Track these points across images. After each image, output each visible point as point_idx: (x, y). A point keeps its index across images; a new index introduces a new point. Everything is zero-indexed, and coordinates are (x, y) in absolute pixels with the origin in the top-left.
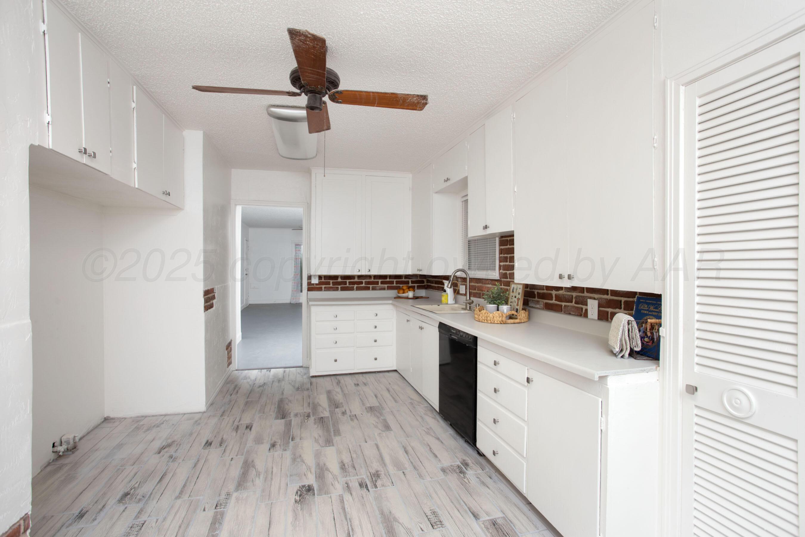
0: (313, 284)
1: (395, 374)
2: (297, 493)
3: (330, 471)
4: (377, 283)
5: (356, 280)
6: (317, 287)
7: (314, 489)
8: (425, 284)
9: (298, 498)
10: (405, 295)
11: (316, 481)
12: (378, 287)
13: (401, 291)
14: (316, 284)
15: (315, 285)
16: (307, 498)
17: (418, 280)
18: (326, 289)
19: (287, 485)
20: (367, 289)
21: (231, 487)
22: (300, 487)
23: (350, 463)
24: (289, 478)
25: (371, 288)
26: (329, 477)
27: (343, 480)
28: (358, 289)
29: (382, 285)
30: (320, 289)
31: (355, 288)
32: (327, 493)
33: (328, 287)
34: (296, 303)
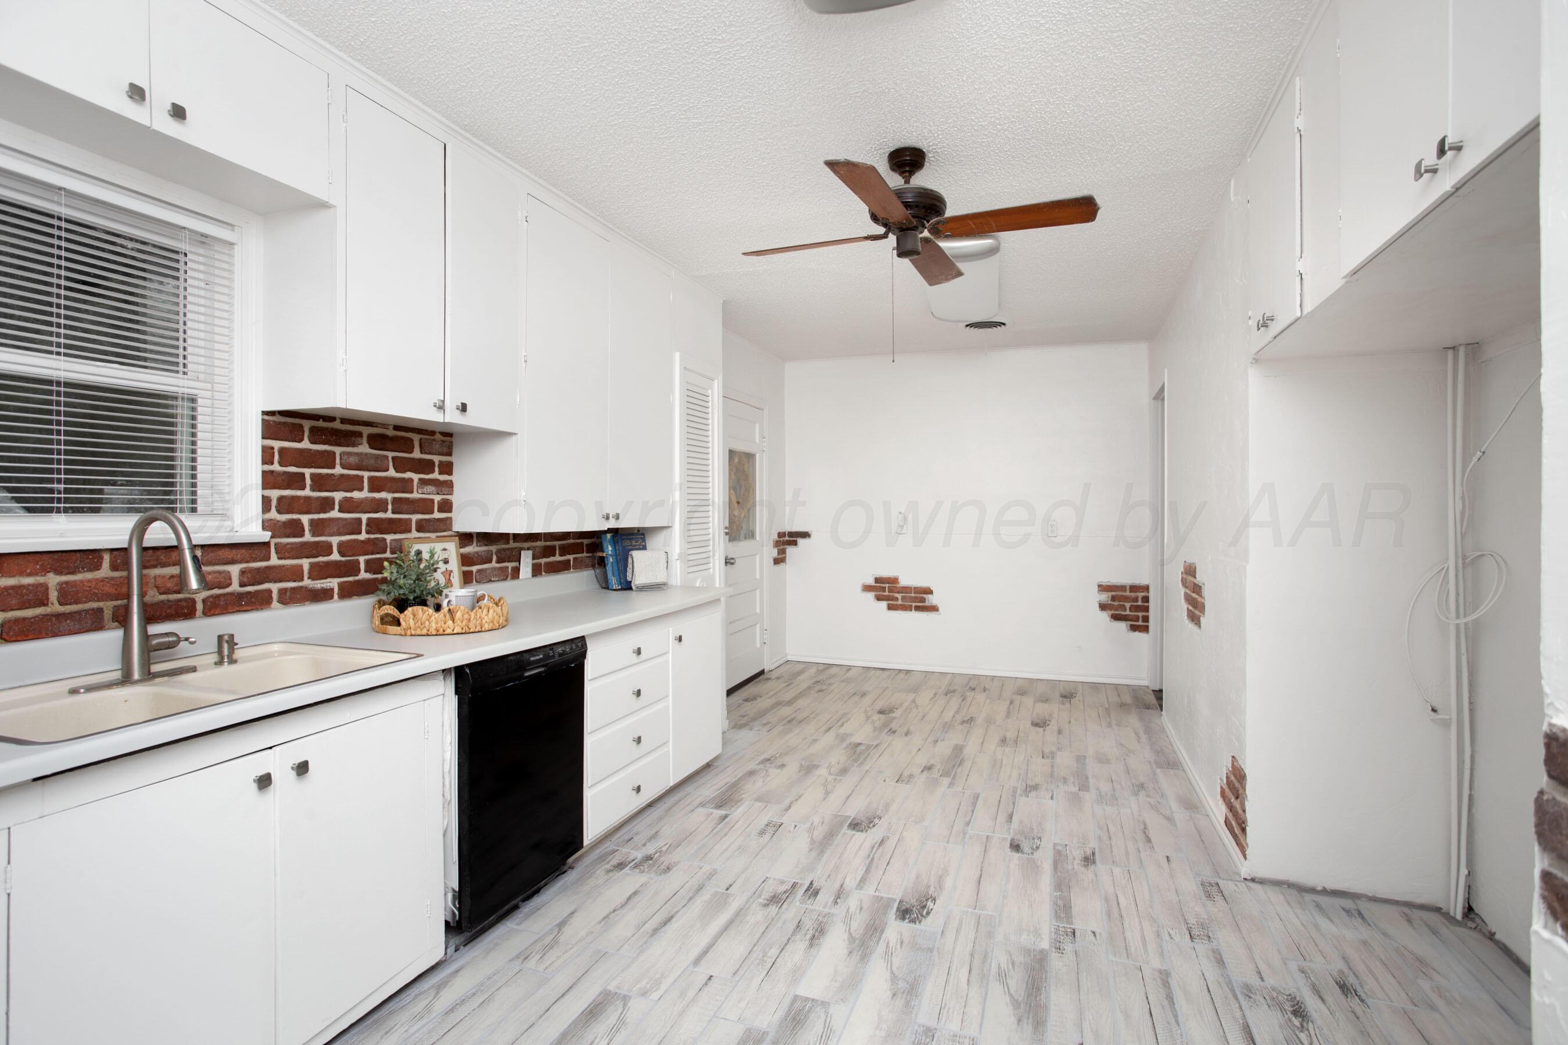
2: (928, 913)
3: (850, 934)
7: (897, 911)
9: (930, 904)
11: (886, 924)
16: (915, 900)
19: (943, 932)
21: (1056, 962)
22: (920, 922)
23: (798, 937)
24: (936, 947)
26: (858, 925)
27: (839, 911)
32: (879, 899)
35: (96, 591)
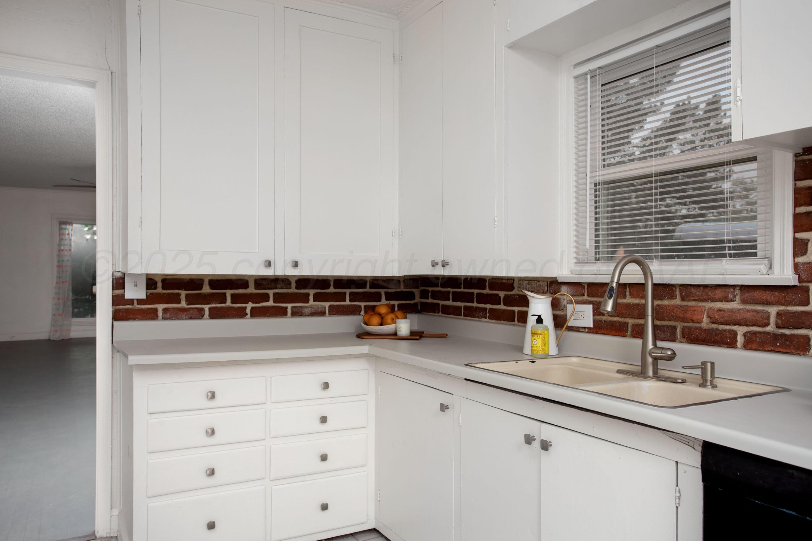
0: (131, 302)
1: (374, 535)
4: (305, 298)
5: (251, 290)
6: (142, 310)
8: (418, 300)
10: (388, 328)
12: (306, 307)
13: (376, 320)
14: (140, 301)
15: (135, 302)
17: (402, 292)
18: (168, 315)
20: (281, 313)
25: (289, 311)
28: (256, 313)
29: (317, 303)
30: (152, 315)
31: (248, 311)
33: (174, 308)
34: (63, 340)
35: (673, 314)
